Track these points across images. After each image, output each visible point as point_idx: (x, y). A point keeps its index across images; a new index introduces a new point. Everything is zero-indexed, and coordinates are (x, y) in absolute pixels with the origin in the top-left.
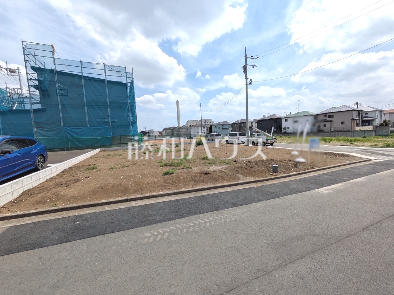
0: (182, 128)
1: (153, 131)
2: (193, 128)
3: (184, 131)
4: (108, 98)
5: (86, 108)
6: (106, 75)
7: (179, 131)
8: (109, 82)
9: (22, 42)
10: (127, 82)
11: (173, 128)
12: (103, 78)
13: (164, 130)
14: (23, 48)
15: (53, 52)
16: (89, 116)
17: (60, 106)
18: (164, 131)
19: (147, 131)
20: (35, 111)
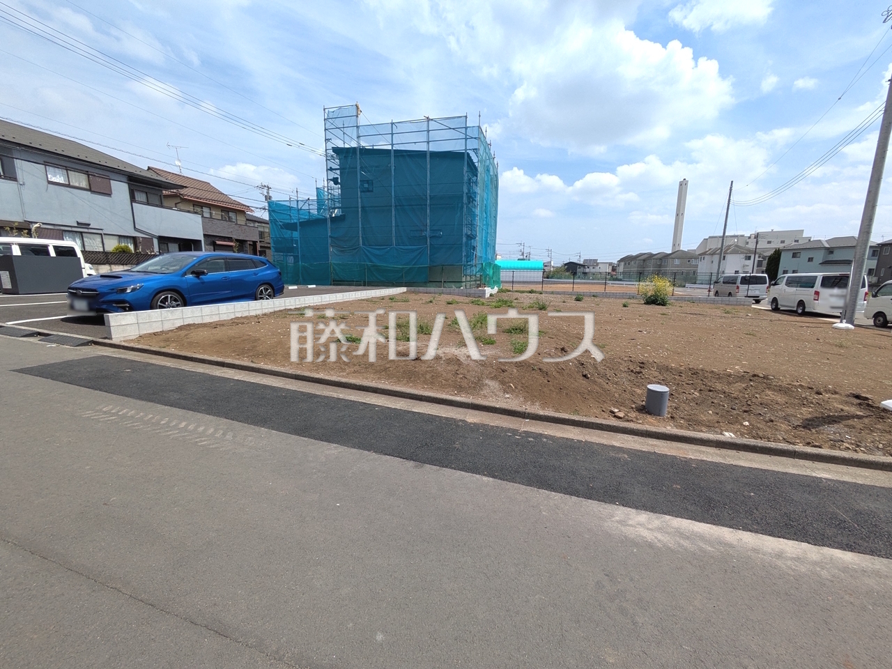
0: (672, 256)
1: (594, 263)
2: (706, 257)
3: (678, 266)
4: (428, 187)
5: (393, 210)
6: (428, 142)
7: (660, 266)
8: (435, 155)
9: (324, 109)
10: (466, 150)
11: (646, 256)
12: (422, 147)
13: (622, 260)
14: (325, 119)
15: (357, 116)
16: (397, 226)
17: (360, 209)
18: (623, 263)
19: (582, 263)
20: (334, 220)
